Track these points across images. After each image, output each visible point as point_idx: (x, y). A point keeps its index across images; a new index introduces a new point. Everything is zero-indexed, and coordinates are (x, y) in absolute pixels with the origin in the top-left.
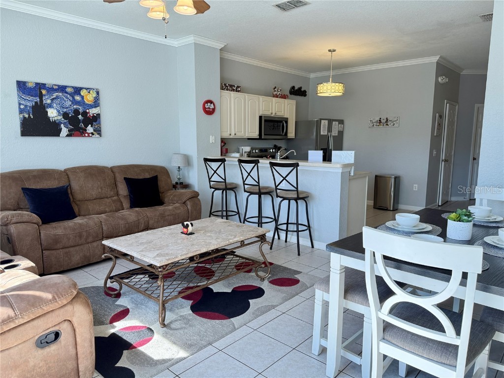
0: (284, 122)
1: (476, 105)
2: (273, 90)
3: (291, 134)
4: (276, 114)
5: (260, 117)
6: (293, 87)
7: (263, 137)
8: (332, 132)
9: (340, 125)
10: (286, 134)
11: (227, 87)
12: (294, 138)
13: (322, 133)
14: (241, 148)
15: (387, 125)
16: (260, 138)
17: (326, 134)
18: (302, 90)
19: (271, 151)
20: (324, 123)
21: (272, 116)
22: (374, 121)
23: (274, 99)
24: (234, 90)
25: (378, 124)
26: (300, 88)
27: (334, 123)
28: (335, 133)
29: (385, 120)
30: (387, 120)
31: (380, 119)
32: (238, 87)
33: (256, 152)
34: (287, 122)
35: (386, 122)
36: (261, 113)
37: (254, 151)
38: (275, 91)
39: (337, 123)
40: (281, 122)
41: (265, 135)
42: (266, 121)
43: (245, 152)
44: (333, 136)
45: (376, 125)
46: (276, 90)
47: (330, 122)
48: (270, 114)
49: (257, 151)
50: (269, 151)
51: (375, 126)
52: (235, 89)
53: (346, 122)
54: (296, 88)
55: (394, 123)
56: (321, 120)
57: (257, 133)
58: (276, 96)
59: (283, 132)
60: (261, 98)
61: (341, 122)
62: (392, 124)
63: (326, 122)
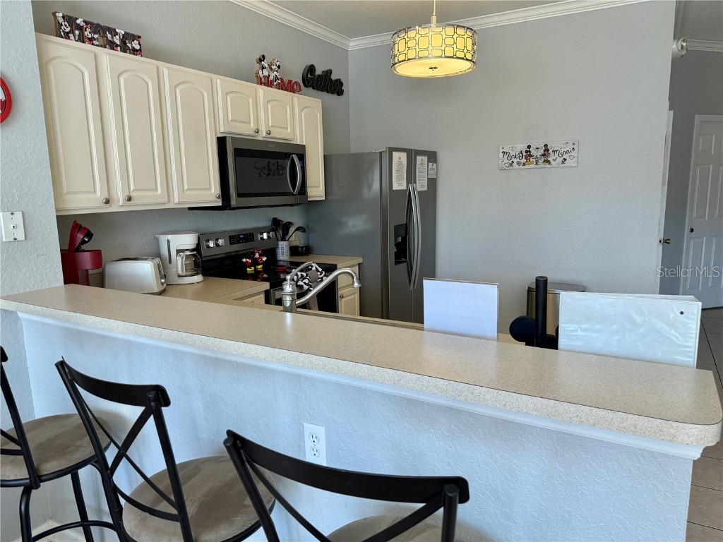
0: (295, 157)
1: (696, 116)
2: (257, 66)
3: (316, 189)
4: (269, 133)
5: (221, 142)
6: (311, 69)
7: (233, 203)
8: (415, 183)
9: (430, 164)
10: (303, 190)
11: (80, 28)
12: (324, 199)
13: (395, 187)
14: (163, 239)
15: (548, 162)
16: (226, 205)
17: (404, 187)
18: (334, 77)
19: (265, 235)
20: (400, 159)
21: (259, 138)
22: (513, 153)
23: (262, 90)
24: (112, 45)
25: (524, 160)
26: (329, 73)
27: (419, 158)
28: (421, 185)
29: (542, 151)
30: (547, 150)
31: (529, 147)
32: (128, 37)
33: (217, 245)
34: (302, 158)
35: (544, 155)
36: (222, 130)
37: (211, 244)
38: (263, 68)
39: (425, 158)
40: (287, 156)
41: (239, 195)
42: (239, 153)
43: (178, 251)
44: (419, 192)
45: (519, 163)
46: (264, 63)
47: (412, 155)
48: (253, 133)
49: (221, 242)
50: (260, 236)
51: (515, 164)
52: (117, 40)
53: (442, 157)
54: (318, 72)
55: (565, 156)
56: (392, 150)
57: (215, 189)
58: (268, 83)
59: (294, 186)
60: (219, 81)
61: (432, 157)
62: (560, 160)
63: (404, 156)
